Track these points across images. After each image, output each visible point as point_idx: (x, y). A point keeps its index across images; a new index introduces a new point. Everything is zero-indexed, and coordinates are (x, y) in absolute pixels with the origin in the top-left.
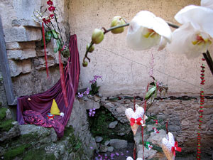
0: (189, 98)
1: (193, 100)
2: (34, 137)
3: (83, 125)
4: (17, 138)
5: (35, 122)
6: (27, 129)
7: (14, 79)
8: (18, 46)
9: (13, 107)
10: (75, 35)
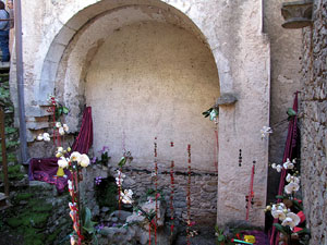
0: (194, 174)
1: (197, 177)
2: (39, 189)
3: (87, 191)
4: (25, 187)
5: (41, 179)
6: (34, 183)
7: (29, 144)
8: (33, 119)
9: (26, 166)
10: (90, 108)
